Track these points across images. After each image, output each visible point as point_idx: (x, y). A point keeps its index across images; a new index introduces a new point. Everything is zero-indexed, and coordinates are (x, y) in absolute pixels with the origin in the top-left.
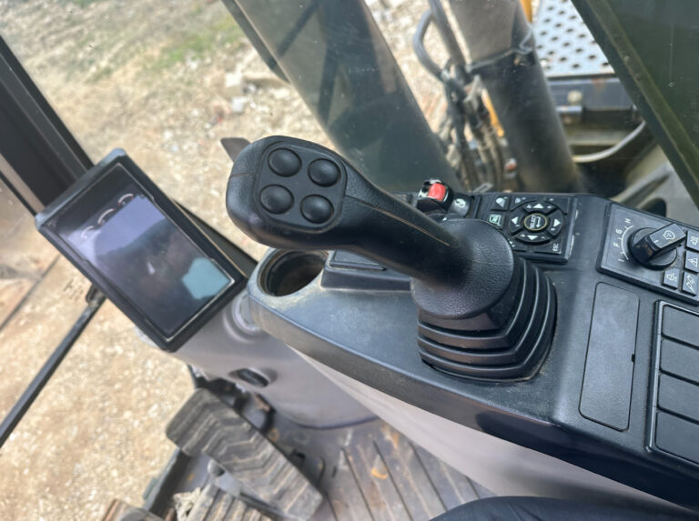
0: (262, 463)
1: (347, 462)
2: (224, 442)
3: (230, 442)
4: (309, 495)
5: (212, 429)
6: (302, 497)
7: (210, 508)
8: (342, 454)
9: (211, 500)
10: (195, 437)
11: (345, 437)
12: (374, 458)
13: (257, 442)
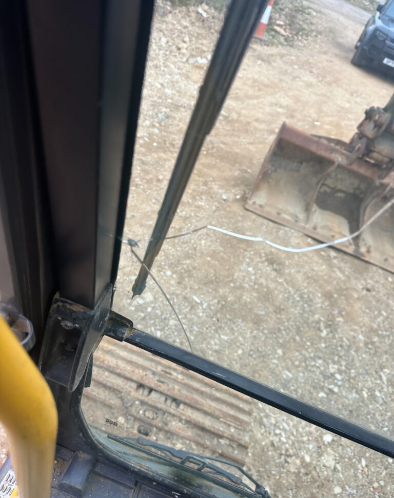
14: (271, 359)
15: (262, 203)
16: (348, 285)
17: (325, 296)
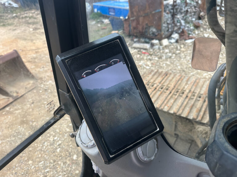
14: (31, 169)
16: (24, 111)
17: (22, 124)
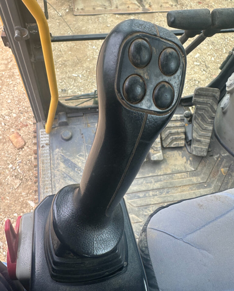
0: (204, 129)
1: (218, 158)
2: (204, 111)
3: (205, 113)
4: (204, 151)
5: (206, 104)
6: (202, 148)
7: (177, 120)
8: (219, 155)
9: (179, 119)
10: (201, 100)
11: (224, 153)
12: (226, 167)
13: (210, 122)
15: (82, 7)
